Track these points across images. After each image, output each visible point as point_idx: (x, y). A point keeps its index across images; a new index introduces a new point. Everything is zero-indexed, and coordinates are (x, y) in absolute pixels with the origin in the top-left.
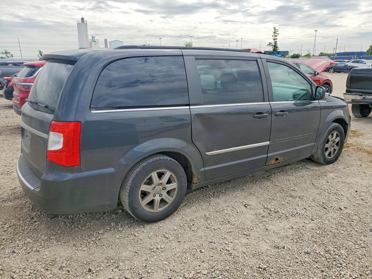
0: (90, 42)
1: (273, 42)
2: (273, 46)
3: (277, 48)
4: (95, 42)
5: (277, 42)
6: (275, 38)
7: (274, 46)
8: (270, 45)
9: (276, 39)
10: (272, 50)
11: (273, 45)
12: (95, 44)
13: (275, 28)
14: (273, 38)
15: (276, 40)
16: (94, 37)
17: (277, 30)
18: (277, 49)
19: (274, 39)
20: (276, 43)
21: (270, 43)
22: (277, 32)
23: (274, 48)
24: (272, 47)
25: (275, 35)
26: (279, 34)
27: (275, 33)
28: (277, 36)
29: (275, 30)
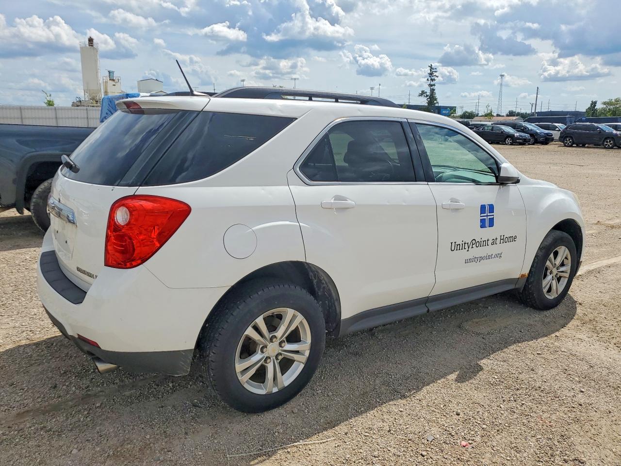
0: (104, 81)
1: (428, 90)
2: (428, 97)
3: (436, 100)
4: (114, 80)
5: (434, 90)
6: (432, 83)
7: (430, 96)
9: (434, 85)
10: (426, 105)
12: (114, 85)
14: (429, 82)
15: (433, 87)
16: (113, 72)
17: (434, 70)
18: (435, 102)
19: (431, 85)
20: (432, 91)
21: (423, 93)
23: (429, 100)
24: (425, 99)
25: (432, 78)
26: (437, 77)
27: (431, 74)
28: (435, 80)
29: (431, 71)
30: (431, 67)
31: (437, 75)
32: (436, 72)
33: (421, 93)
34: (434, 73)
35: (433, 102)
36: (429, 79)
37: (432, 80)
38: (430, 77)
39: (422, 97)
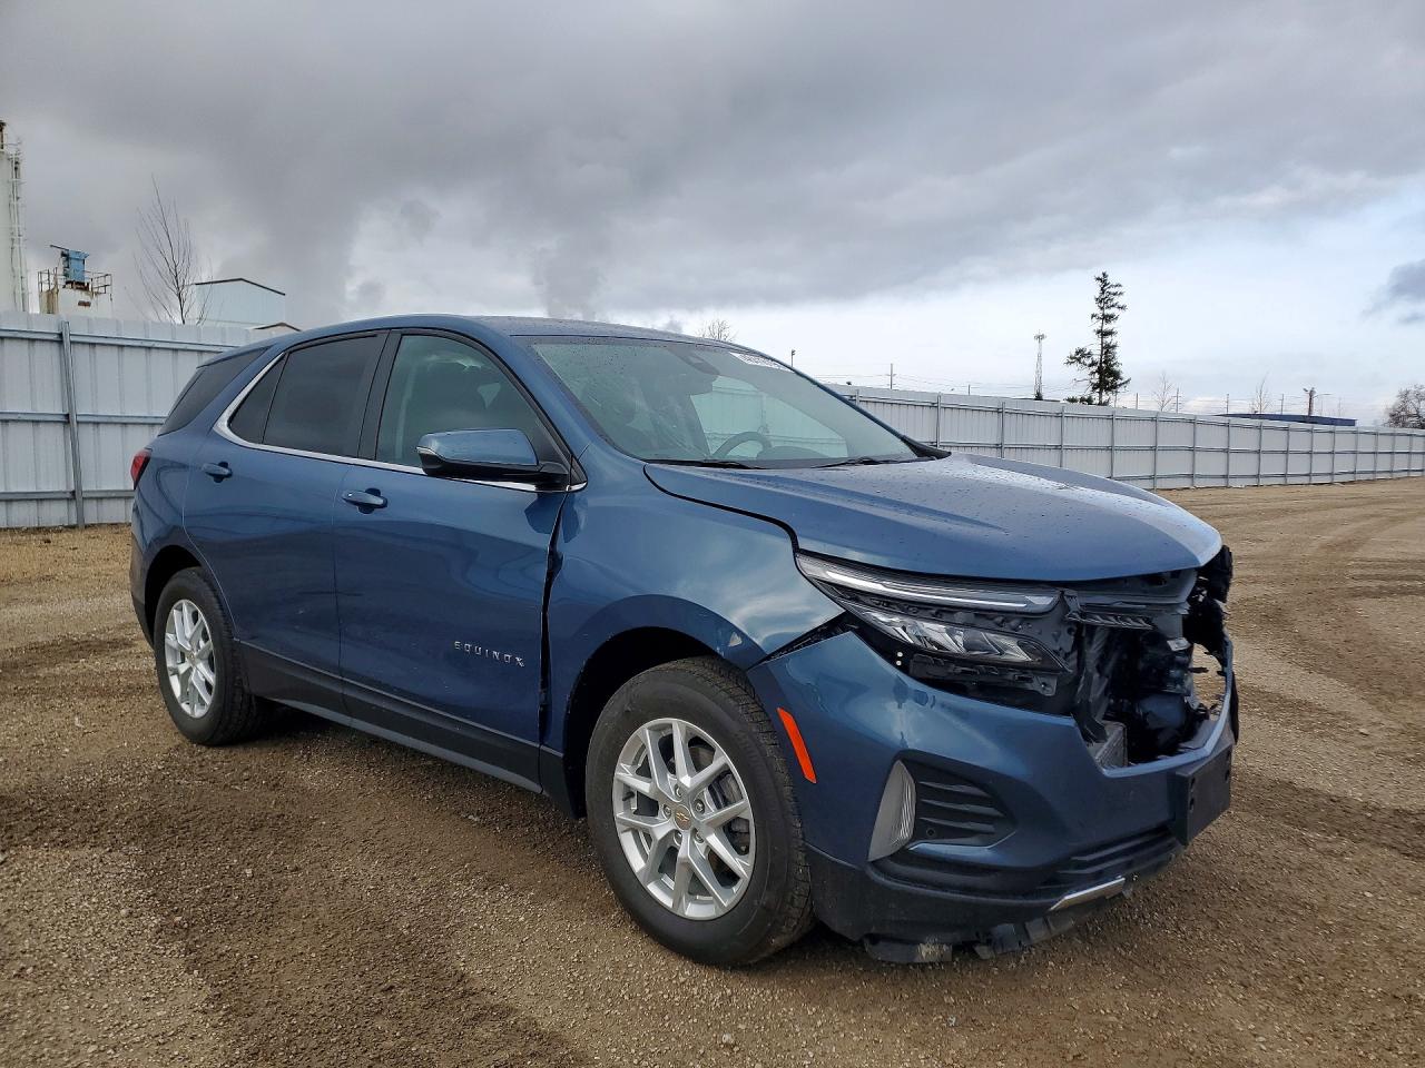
0: (45, 287)
1: (1094, 347)
2: (1095, 368)
3: (1116, 375)
4: (82, 287)
5: (1114, 347)
6: (1107, 327)
7: (1099, 371)
8: (1079, 359)
9: (1110, 333)
10: (1088, 392)
11: (1093, 363)
12: (82, 304)
14: (1098, 325)
15: (1108, 339)
16: (79, 258)
17: (1112, 290)
18: (1119, 382)
19: (1104, 334)
20: (1108, 349)
21: (1080, 355)
22: (1116, 299)
23: (1097, 376)
24: (1087, 371)
25: (1107, 312)
26: (1124, 308)
27: (1103, 301)
28: (1116, 319)
29: (1103, 291)
30: (1103, 280)
31: (1121, 304)
32: (1115, 294)
33: (1074, 354)
34: (1111, 297)
35: (1114, 380)
36: (1099, 313)
37: (1107, 318)
38: (1102, 308)
39: (1076, 366)
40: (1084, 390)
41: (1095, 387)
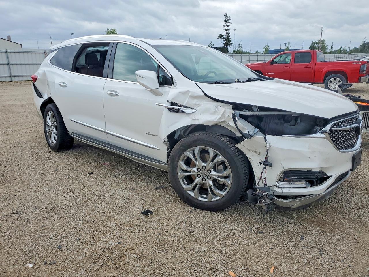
1: (224, 34)
3: (230, 41)
6: (227, 28)
8: (220, 37)
9: (229, 30)
10: (224, 45)
11: (224, 38)
13: (226, 15)
14: (225, 28)
15: (228, 31)
17: (228, 18)
18: (231, 43)
19: (226, 30)
20: (228, 34)
21: (221, 35)
22: (229, 21)
23: (225, 41)
24: (223, 40)
25: (227, 24)
26: (231, 23)
27: (226, 21)
28: (229, 26)
29: (226, 19)
32: (229, 19)
35: (229, 42)
36: (225, 25)
37: (227, 26)
38: (226, 23)
39: (220, 39)
40: (222, 45)
41: (225, 44)
